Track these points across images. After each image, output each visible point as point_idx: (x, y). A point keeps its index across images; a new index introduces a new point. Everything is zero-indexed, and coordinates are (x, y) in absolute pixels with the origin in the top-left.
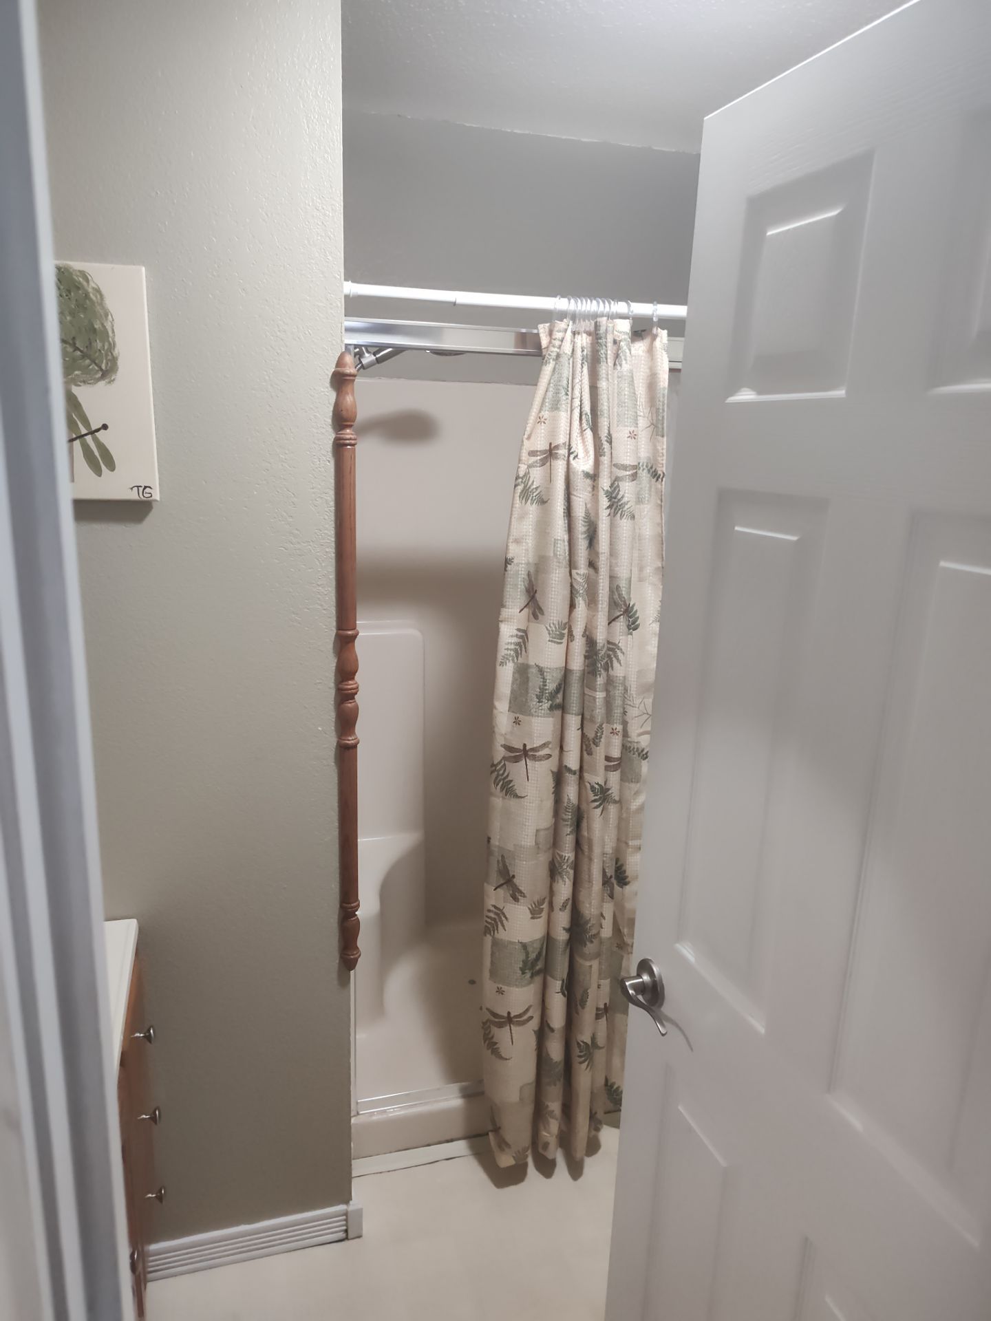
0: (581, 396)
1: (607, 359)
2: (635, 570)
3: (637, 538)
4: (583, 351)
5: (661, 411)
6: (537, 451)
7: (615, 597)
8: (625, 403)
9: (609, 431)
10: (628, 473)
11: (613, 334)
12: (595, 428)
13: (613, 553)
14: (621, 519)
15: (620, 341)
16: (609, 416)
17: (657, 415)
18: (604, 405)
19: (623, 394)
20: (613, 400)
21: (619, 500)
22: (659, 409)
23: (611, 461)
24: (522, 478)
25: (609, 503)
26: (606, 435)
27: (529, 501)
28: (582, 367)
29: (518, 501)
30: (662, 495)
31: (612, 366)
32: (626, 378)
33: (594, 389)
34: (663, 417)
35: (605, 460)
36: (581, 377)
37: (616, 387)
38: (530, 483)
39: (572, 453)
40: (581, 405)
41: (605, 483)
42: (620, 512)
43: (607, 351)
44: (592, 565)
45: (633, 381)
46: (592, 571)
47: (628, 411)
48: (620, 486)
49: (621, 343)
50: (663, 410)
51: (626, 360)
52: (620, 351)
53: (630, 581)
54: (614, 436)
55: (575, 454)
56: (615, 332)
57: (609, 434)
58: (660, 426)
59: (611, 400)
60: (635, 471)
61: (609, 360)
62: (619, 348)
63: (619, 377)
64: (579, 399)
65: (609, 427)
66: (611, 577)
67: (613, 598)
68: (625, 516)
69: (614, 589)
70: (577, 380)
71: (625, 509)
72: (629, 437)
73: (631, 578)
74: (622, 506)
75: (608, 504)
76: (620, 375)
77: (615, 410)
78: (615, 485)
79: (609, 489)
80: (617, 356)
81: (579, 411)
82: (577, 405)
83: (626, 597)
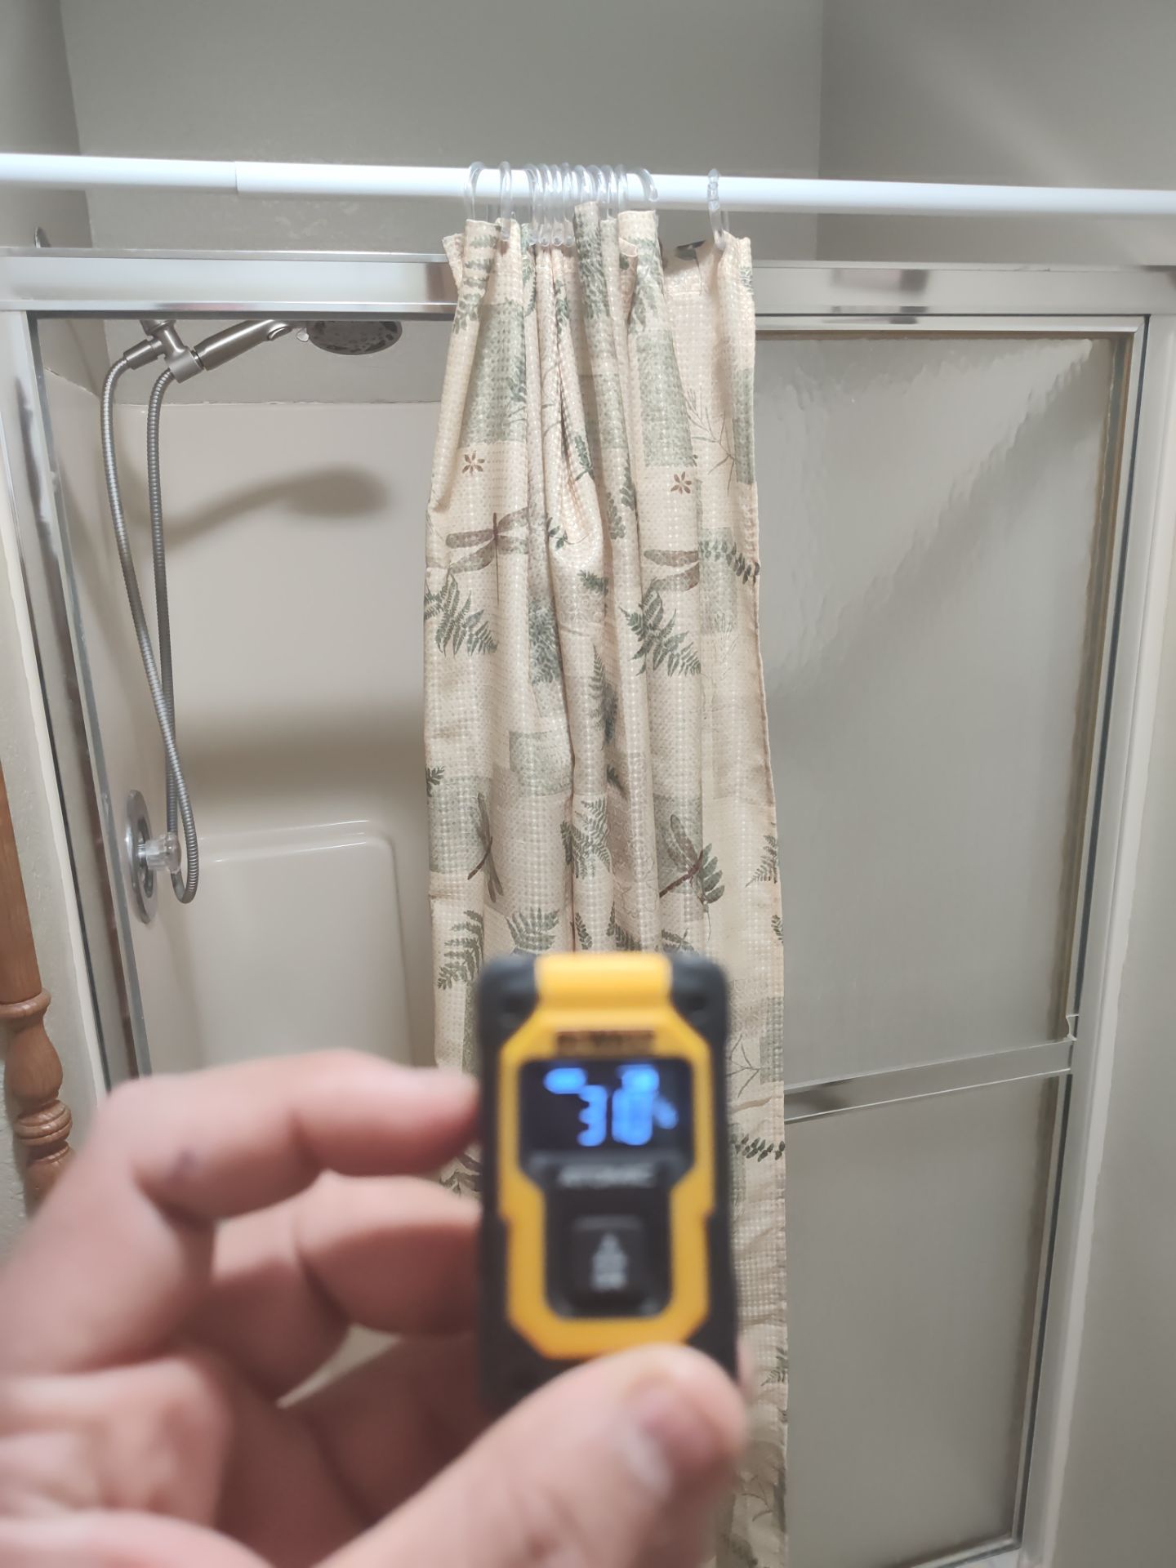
0: (562, 401)
1: (606, 305)
2: (708, 776)
3: (707, 709)
4: (556, 292)
5: (743, 425)
6: (469, 535)
7: (668, 840)
8: (659, 410)
9: (629, 479)
10: (679, 570)
11: (617, 243)
12: (597, 472)
13: (656, 747)
14: (670, 673)
15: (636, 261)
16: (625, 441)
17: (737, 434)
18: (612, 419)
19: (653, 389)
20: (631, 405)
21: (664, 633)
22: (738, 420)
23: (639, 546)
24: (438, 598)
25: (641, 643)
26: (621, 487)
27: (464, 646)
28: (559, 331)
29: (436, 650)
30: (755, 613)
31: (622, 323)
32: (657, 350)
33: (587, 381)
34: (748, 438)
35: (625, 545)
36: (558, 354)
37: (636, 373)
38: (460, 606)
39: (553, 532)
40: (563, 422)
41: (627, 598)
42: (667, 658)
43: (605, 285)
44: (614, 776)
45: (673, 357)
46: (613, 790)
47: (667, 428)
48: (664, 600)
49: (639, 268)
50: (747, 422)
51: (653, 307)
52: (638, 287)
53: (700, 805)
54: (642, 487)
55: (560, 534)
56: (621, 240)
57: (630, 485)
58: (743, 459)
59: (625, 405)
60: (694, 564)
61: (612, 309)
62: (636, 281)
63: (641, 350)
64: (557, 406)
65: (628, 469)
66: (658, 798)
67: (666, 845)
68: (679, 668)
69: (665, 824)
70: (549, 363)
71: (678, 651)
72: (674, 489)
73: (700, 798)
74: (672, 644)
75: (638, 646)
76: (642, 345)
77: (639, 428)
78: (652, 600)
79: (640, 612)
80: (633, 299)
81: (558, 434)
82: (554, 422)
83: (692, 840)
